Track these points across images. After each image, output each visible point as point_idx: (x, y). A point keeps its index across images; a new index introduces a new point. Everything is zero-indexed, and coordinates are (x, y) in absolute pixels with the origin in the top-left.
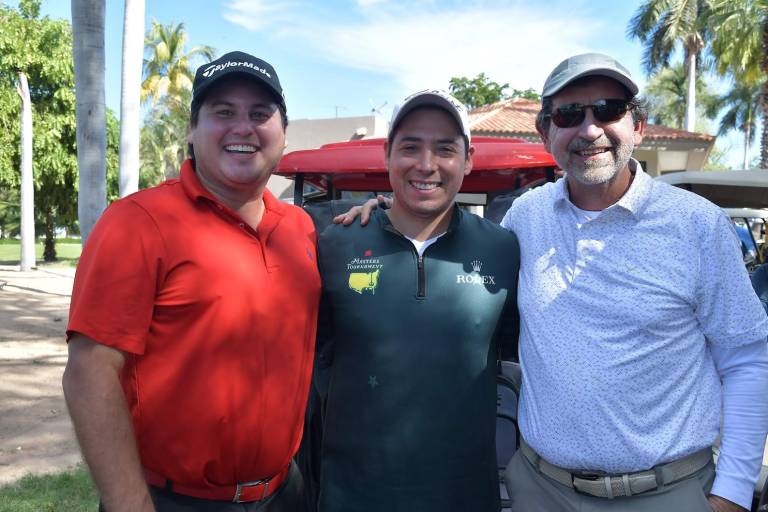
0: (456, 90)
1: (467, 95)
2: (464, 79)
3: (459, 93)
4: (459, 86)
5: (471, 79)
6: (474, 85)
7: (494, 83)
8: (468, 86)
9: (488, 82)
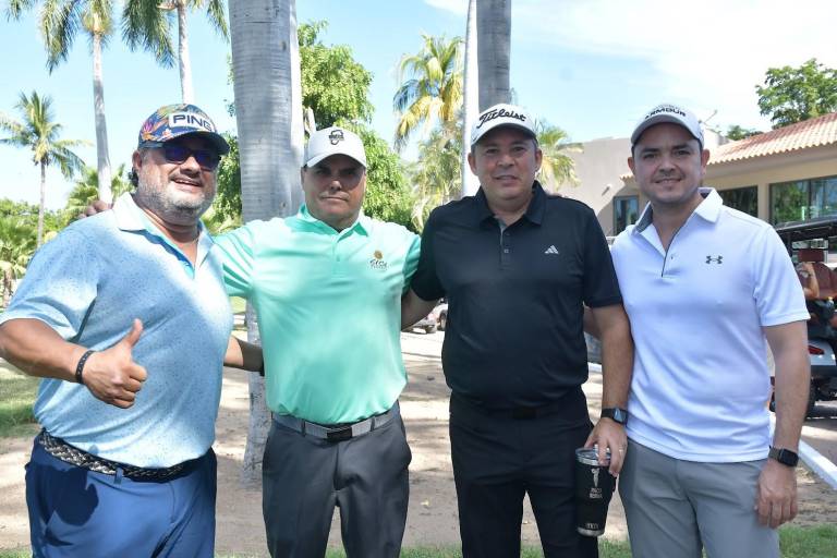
0: (775, 84)
1: (791, 89)
2: (786, 69)
3: (779, 87)
4: (779, 78)
5: (797, 67)
6: (801, 75)
7: (830, 71)
8: (792, 77)
9: (820, 69)
